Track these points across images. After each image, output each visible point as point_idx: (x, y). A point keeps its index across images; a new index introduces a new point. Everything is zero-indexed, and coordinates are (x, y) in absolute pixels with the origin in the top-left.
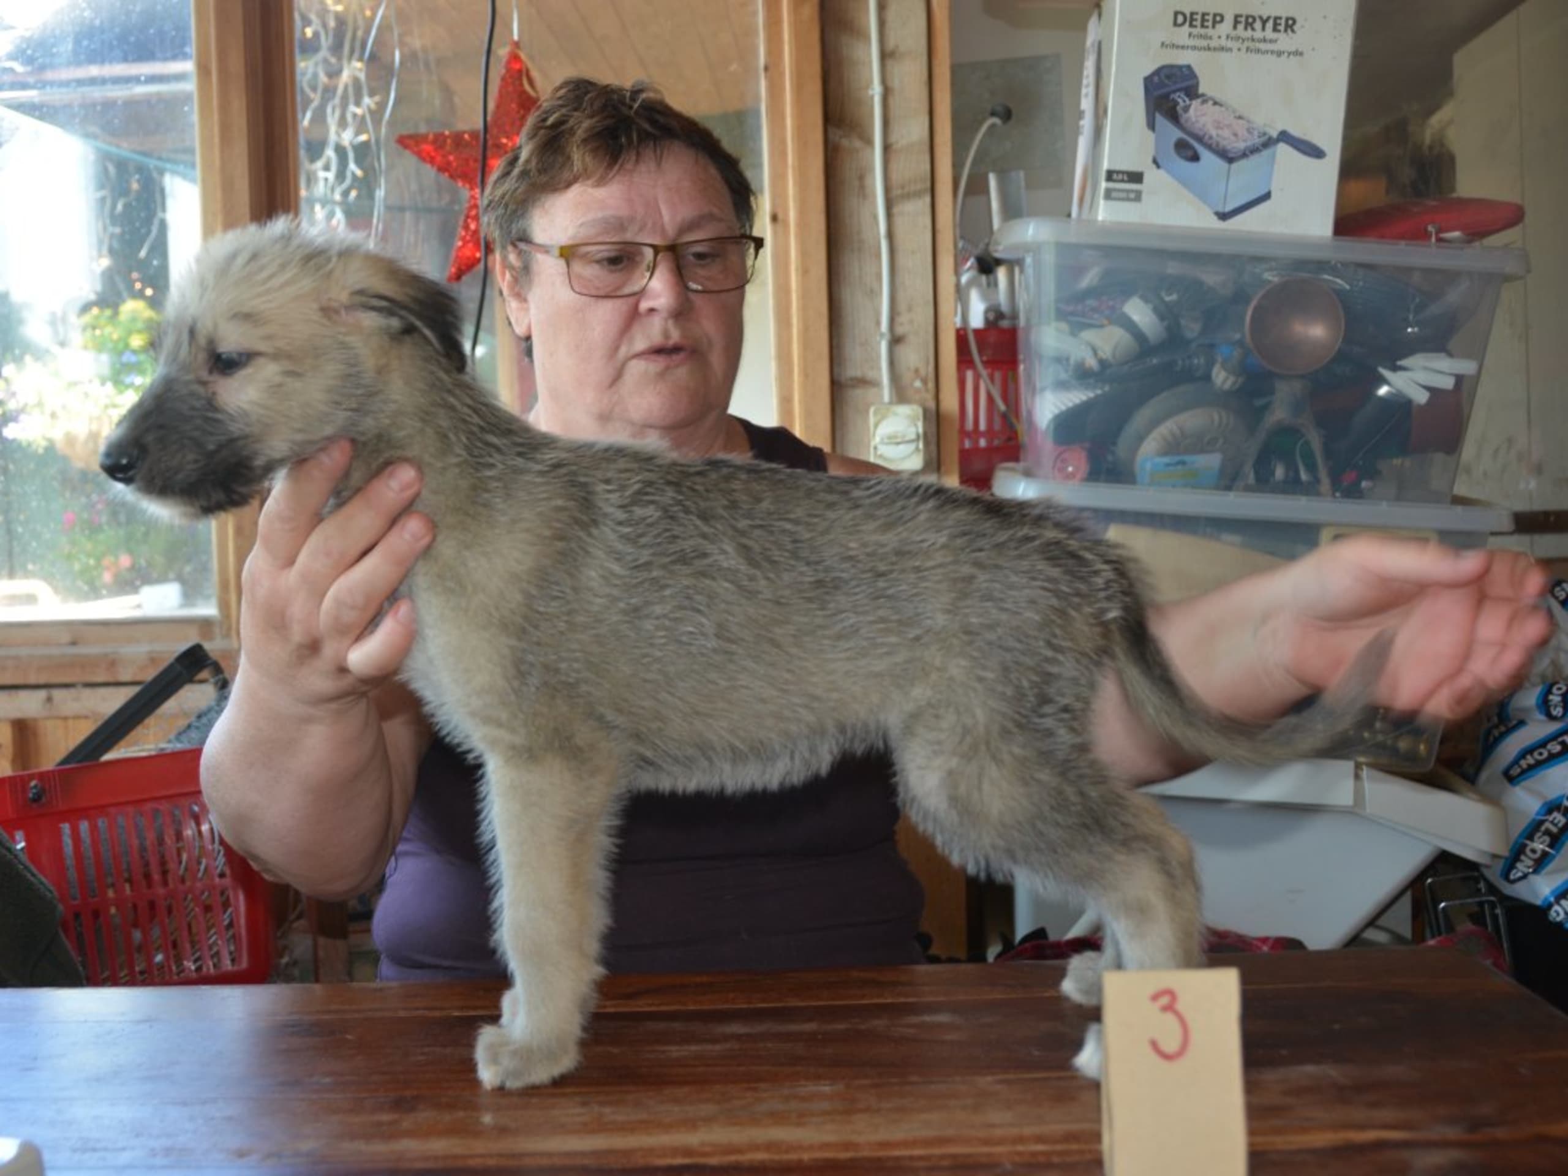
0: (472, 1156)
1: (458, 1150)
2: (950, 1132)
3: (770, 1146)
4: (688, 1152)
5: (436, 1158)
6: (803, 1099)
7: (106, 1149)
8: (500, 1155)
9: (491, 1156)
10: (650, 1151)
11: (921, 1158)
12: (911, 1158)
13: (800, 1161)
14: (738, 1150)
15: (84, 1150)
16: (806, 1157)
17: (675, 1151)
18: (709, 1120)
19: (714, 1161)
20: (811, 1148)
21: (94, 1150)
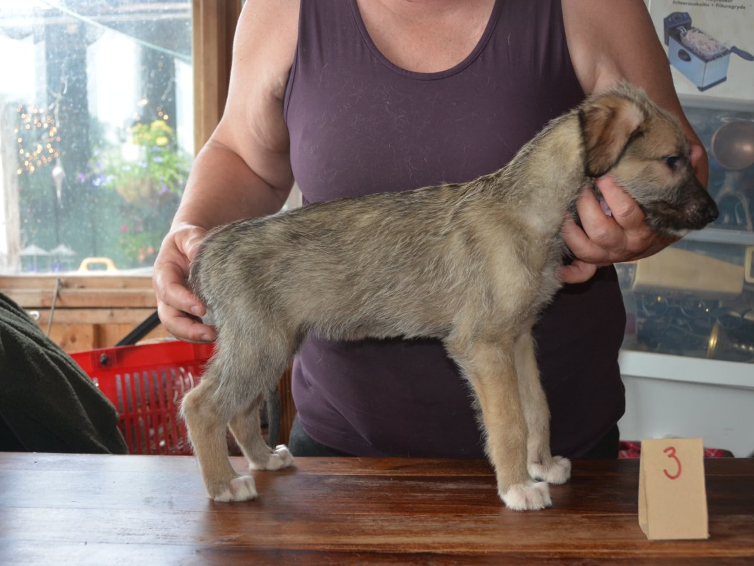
0: (317, 545)
1: (311, 541)
2: (559, 541)
3: (467, 545)
4: (427, 546)
5: (300, 545)
6: (484, 522)
7: (135, 534)
8: (332, 544)
9: (327, 544)
10: (408, 545)
11: (544, 553)
12: (540, 553)
13: (483, 553)
14: (451, 546)
15: (124, 535)
16: (486, 551)
17: (420, 545)
18: (436, 531)
19: (439, 551)
20: (489, 546)
21: (128, 534)
